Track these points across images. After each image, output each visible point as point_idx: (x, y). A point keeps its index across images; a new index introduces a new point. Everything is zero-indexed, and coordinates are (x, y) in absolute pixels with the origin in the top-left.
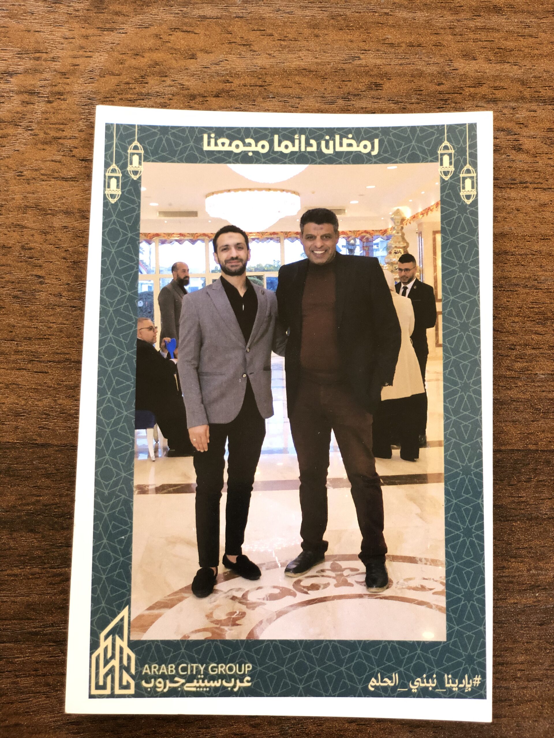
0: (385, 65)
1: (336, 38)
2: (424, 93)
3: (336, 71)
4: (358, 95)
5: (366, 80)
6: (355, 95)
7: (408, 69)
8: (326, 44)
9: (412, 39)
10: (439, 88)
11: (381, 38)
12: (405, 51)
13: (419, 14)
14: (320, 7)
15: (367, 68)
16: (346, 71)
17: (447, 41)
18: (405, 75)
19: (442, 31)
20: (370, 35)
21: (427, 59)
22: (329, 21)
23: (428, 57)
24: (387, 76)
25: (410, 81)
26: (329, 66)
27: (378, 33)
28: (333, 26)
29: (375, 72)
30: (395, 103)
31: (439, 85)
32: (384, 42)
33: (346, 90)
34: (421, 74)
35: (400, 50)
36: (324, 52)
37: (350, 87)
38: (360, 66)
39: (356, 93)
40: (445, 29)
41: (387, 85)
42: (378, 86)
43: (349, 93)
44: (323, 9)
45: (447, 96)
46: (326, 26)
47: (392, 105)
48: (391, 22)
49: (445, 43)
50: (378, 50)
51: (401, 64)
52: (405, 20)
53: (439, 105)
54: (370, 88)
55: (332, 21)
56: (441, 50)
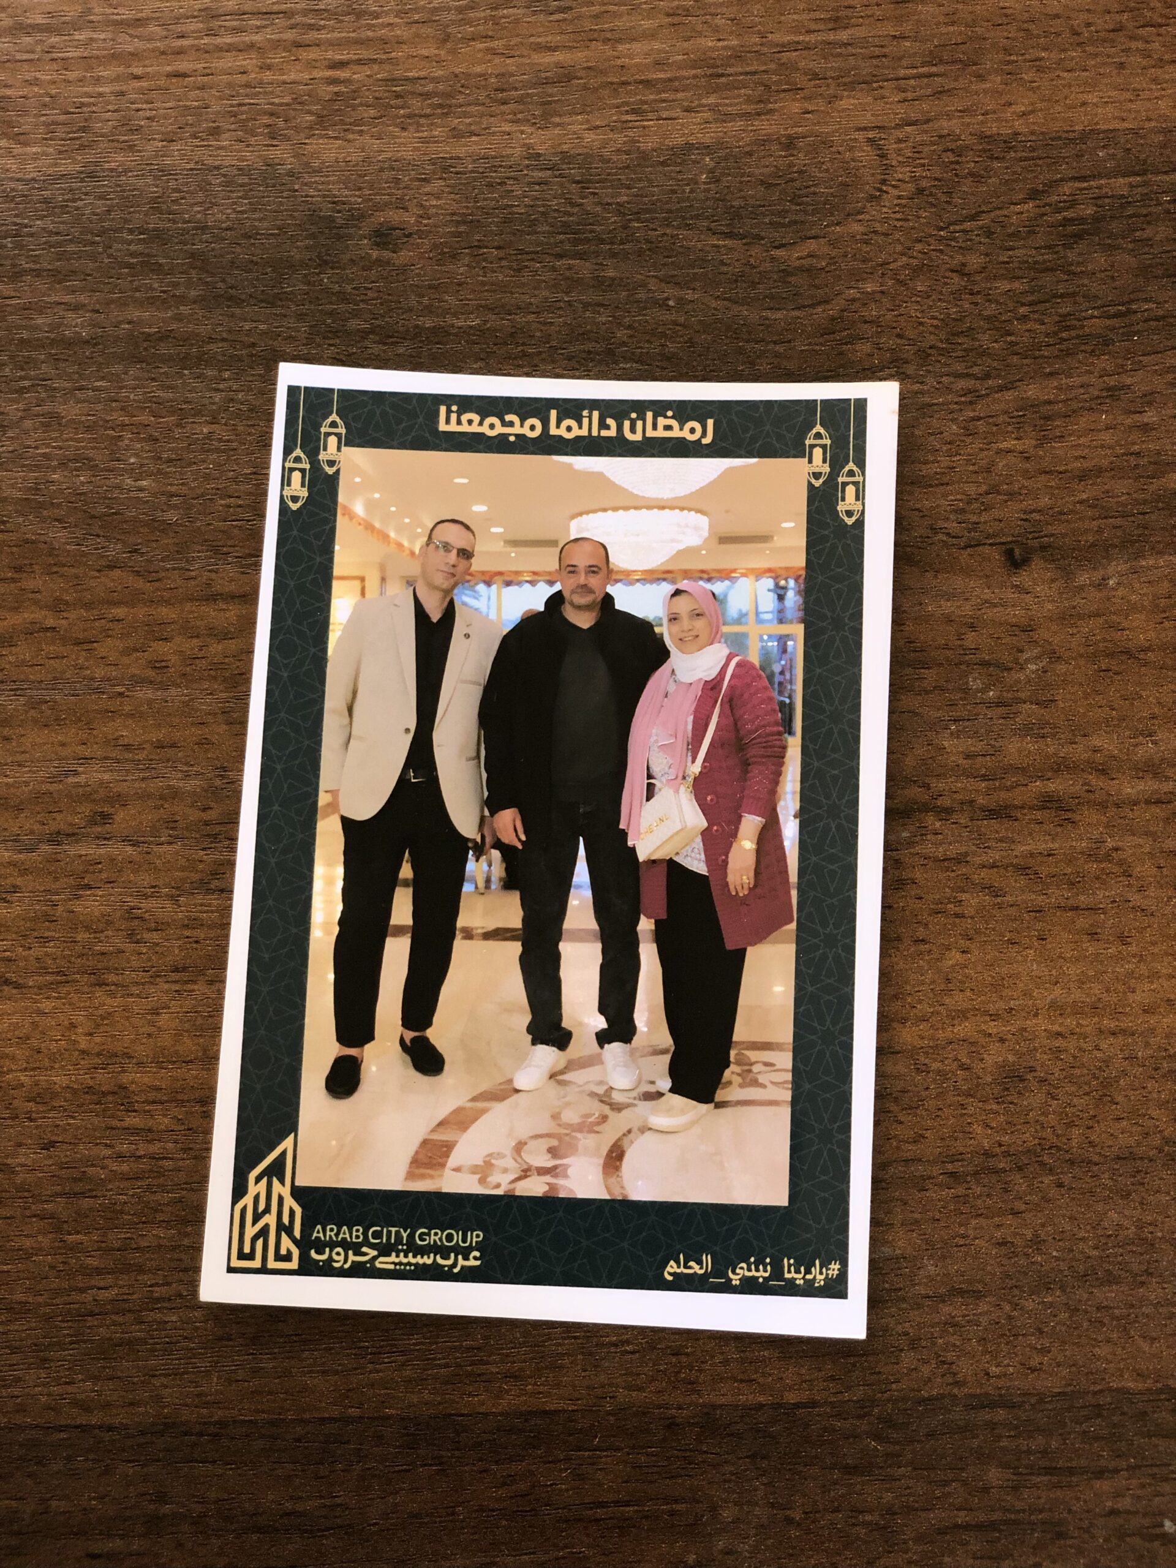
0: (117, 781)
1: (38, 740)
2: (180, 825)
3: (38, 797)
4: (74, 834)
5: (86, 809)
6: (68, 835)
7: (154, 786)
8: (22, 752)
9: (160, 735)
10: (205, 816)
11: (110, 737)
12: (151, 757)
13: (173, 691)
14: (11, 690)
15: (88, 789)
16: (55, 795)
17: (218, 734)
18: (149, 796)
19: (210, 719)
20: (95, 732)
21: (185, 768)
22: (27, 712)
23: (186, 764)
24: (120, 800)
25: (157, 808)
26: (26, 789)
27: (107, 729)
28: (35, 721)
29: (102, 793)
30: (134, 845)
31: (204, 810)
32: (113, 742)
33: (53, 826)
34: (175, 794)
35: (141, 756)
36: (19, 765)
37: (59, 822)
38: (77, 785)
39: (70, 831)
40: (216, 714)
41: (120, 815)
42: (106, 817)
43: (58, 833)
44: (18, 693)
45: (218, 828)
46: (22, 721)
47: (129, 849)
48: (127, 708)
49: (214, 738)
50: (106, 758)
51: (143, 779)
52: (150, 702)
53: (205, 845)
54: (92, 822)
55: (32, 713)
56: (207, 751)
